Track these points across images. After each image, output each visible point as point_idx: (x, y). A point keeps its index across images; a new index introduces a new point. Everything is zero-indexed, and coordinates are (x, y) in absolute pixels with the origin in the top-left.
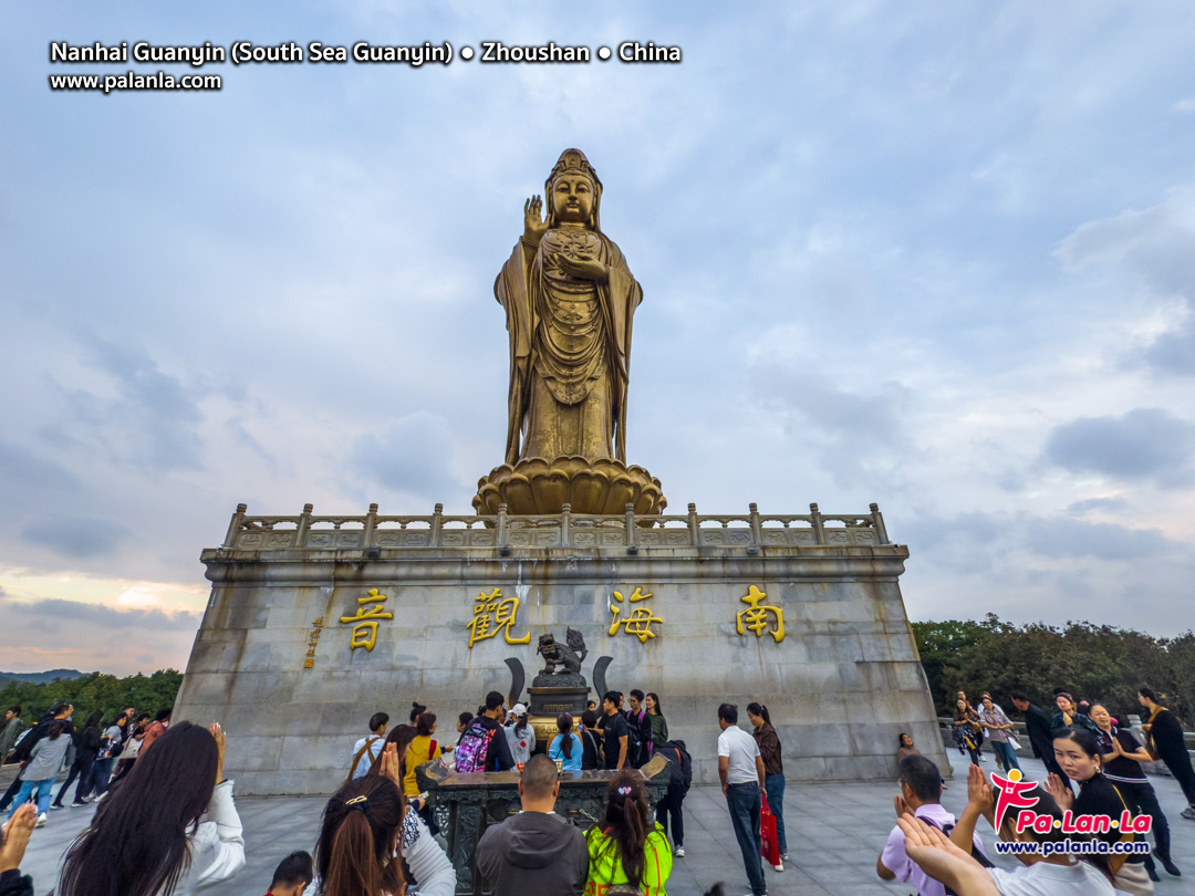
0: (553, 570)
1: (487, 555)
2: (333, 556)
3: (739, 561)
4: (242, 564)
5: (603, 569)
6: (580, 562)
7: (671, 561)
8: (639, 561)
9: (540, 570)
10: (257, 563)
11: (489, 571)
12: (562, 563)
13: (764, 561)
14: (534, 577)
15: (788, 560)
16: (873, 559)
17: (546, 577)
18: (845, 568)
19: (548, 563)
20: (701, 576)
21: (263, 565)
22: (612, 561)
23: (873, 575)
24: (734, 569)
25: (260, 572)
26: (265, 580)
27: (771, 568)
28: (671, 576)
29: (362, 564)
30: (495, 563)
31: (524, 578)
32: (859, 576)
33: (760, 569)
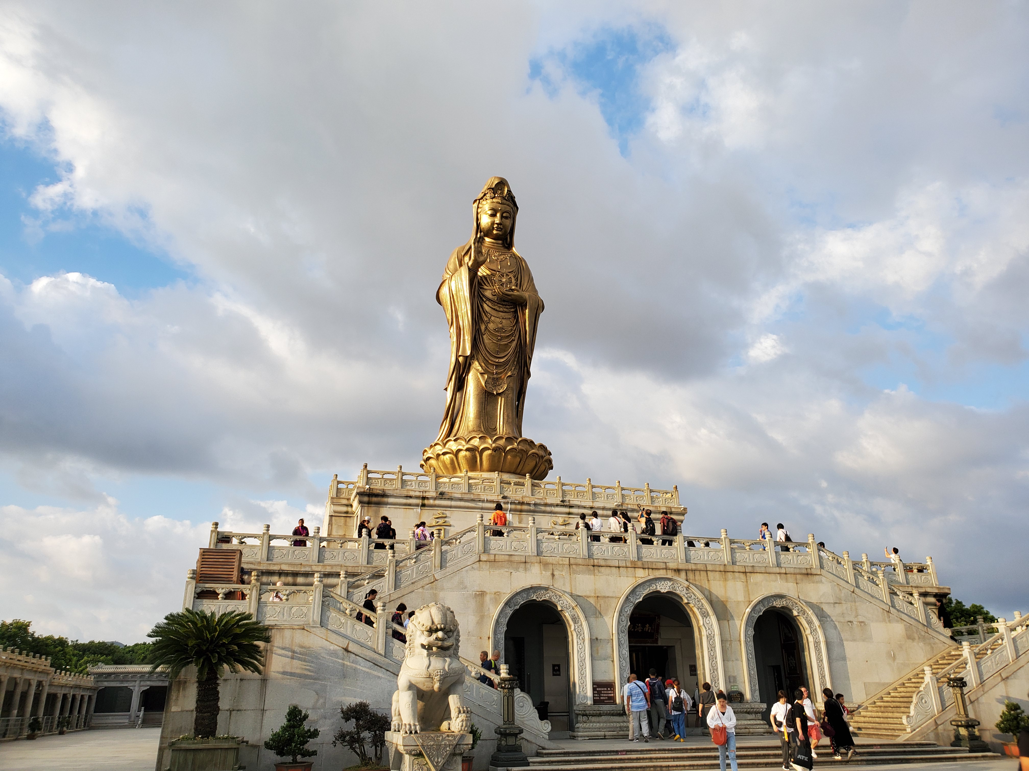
0: (525, 507)
2: (421, 494)
4: (377, 495)
6: (537, 505)
8: (566, 506)
9: (519, 507)
10: (384, 495)
12: (529, 504)
14: (515, 510)
17: (521, 511)
19: (522, 503)
25: (385, 500)
26: (387, 504)
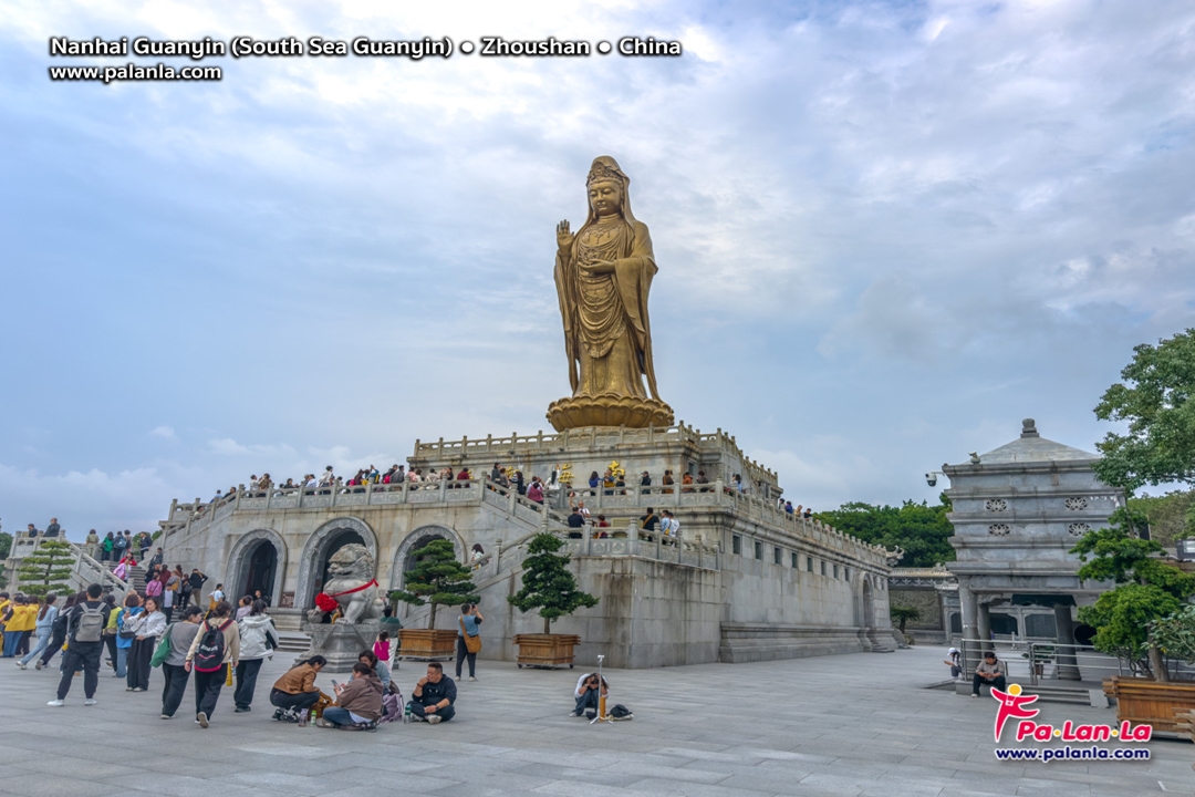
0: (531, 459)
1: (505, 454)
2: (451, 457)
3: (608, 451)
4: (420, 462)
5: (551, 457)
6: (542, 455)
7: (578, 453)
8: (566, 453)
9: (526, 459)
10: (425, 461)
11: (507, 460)
12: (535, 456)
13: (619, 451)
14: (524, 462)
15: (629, 450)
16: (668, 447)
17: (529, 462)
18: (655, 452)
19: (529, 456)
20: (592, 458)
21: (427, 462)
22: (554, 454)
23: (669, 454)
24: (605, 454)
25: (426, 465)
27: (622, 453)
28: (579, 459)
29: (461, 460)
30: (509, 457)
31: (521, 462)
32: (662, 455)
33: (617, 454)
